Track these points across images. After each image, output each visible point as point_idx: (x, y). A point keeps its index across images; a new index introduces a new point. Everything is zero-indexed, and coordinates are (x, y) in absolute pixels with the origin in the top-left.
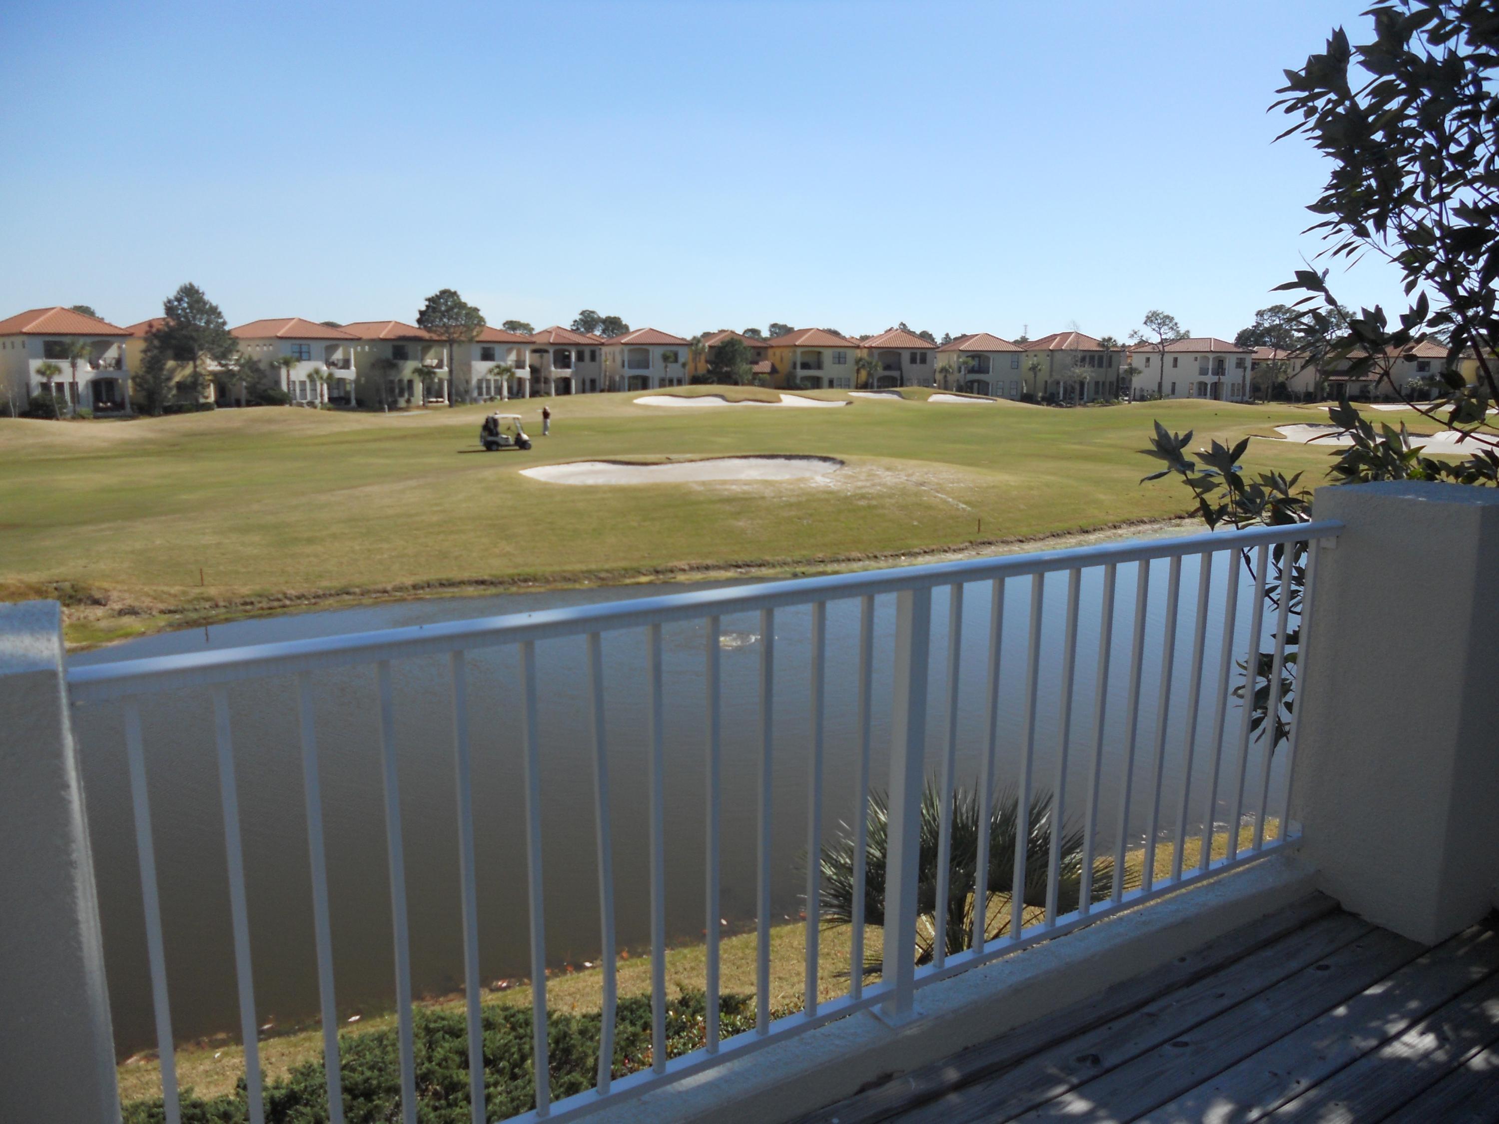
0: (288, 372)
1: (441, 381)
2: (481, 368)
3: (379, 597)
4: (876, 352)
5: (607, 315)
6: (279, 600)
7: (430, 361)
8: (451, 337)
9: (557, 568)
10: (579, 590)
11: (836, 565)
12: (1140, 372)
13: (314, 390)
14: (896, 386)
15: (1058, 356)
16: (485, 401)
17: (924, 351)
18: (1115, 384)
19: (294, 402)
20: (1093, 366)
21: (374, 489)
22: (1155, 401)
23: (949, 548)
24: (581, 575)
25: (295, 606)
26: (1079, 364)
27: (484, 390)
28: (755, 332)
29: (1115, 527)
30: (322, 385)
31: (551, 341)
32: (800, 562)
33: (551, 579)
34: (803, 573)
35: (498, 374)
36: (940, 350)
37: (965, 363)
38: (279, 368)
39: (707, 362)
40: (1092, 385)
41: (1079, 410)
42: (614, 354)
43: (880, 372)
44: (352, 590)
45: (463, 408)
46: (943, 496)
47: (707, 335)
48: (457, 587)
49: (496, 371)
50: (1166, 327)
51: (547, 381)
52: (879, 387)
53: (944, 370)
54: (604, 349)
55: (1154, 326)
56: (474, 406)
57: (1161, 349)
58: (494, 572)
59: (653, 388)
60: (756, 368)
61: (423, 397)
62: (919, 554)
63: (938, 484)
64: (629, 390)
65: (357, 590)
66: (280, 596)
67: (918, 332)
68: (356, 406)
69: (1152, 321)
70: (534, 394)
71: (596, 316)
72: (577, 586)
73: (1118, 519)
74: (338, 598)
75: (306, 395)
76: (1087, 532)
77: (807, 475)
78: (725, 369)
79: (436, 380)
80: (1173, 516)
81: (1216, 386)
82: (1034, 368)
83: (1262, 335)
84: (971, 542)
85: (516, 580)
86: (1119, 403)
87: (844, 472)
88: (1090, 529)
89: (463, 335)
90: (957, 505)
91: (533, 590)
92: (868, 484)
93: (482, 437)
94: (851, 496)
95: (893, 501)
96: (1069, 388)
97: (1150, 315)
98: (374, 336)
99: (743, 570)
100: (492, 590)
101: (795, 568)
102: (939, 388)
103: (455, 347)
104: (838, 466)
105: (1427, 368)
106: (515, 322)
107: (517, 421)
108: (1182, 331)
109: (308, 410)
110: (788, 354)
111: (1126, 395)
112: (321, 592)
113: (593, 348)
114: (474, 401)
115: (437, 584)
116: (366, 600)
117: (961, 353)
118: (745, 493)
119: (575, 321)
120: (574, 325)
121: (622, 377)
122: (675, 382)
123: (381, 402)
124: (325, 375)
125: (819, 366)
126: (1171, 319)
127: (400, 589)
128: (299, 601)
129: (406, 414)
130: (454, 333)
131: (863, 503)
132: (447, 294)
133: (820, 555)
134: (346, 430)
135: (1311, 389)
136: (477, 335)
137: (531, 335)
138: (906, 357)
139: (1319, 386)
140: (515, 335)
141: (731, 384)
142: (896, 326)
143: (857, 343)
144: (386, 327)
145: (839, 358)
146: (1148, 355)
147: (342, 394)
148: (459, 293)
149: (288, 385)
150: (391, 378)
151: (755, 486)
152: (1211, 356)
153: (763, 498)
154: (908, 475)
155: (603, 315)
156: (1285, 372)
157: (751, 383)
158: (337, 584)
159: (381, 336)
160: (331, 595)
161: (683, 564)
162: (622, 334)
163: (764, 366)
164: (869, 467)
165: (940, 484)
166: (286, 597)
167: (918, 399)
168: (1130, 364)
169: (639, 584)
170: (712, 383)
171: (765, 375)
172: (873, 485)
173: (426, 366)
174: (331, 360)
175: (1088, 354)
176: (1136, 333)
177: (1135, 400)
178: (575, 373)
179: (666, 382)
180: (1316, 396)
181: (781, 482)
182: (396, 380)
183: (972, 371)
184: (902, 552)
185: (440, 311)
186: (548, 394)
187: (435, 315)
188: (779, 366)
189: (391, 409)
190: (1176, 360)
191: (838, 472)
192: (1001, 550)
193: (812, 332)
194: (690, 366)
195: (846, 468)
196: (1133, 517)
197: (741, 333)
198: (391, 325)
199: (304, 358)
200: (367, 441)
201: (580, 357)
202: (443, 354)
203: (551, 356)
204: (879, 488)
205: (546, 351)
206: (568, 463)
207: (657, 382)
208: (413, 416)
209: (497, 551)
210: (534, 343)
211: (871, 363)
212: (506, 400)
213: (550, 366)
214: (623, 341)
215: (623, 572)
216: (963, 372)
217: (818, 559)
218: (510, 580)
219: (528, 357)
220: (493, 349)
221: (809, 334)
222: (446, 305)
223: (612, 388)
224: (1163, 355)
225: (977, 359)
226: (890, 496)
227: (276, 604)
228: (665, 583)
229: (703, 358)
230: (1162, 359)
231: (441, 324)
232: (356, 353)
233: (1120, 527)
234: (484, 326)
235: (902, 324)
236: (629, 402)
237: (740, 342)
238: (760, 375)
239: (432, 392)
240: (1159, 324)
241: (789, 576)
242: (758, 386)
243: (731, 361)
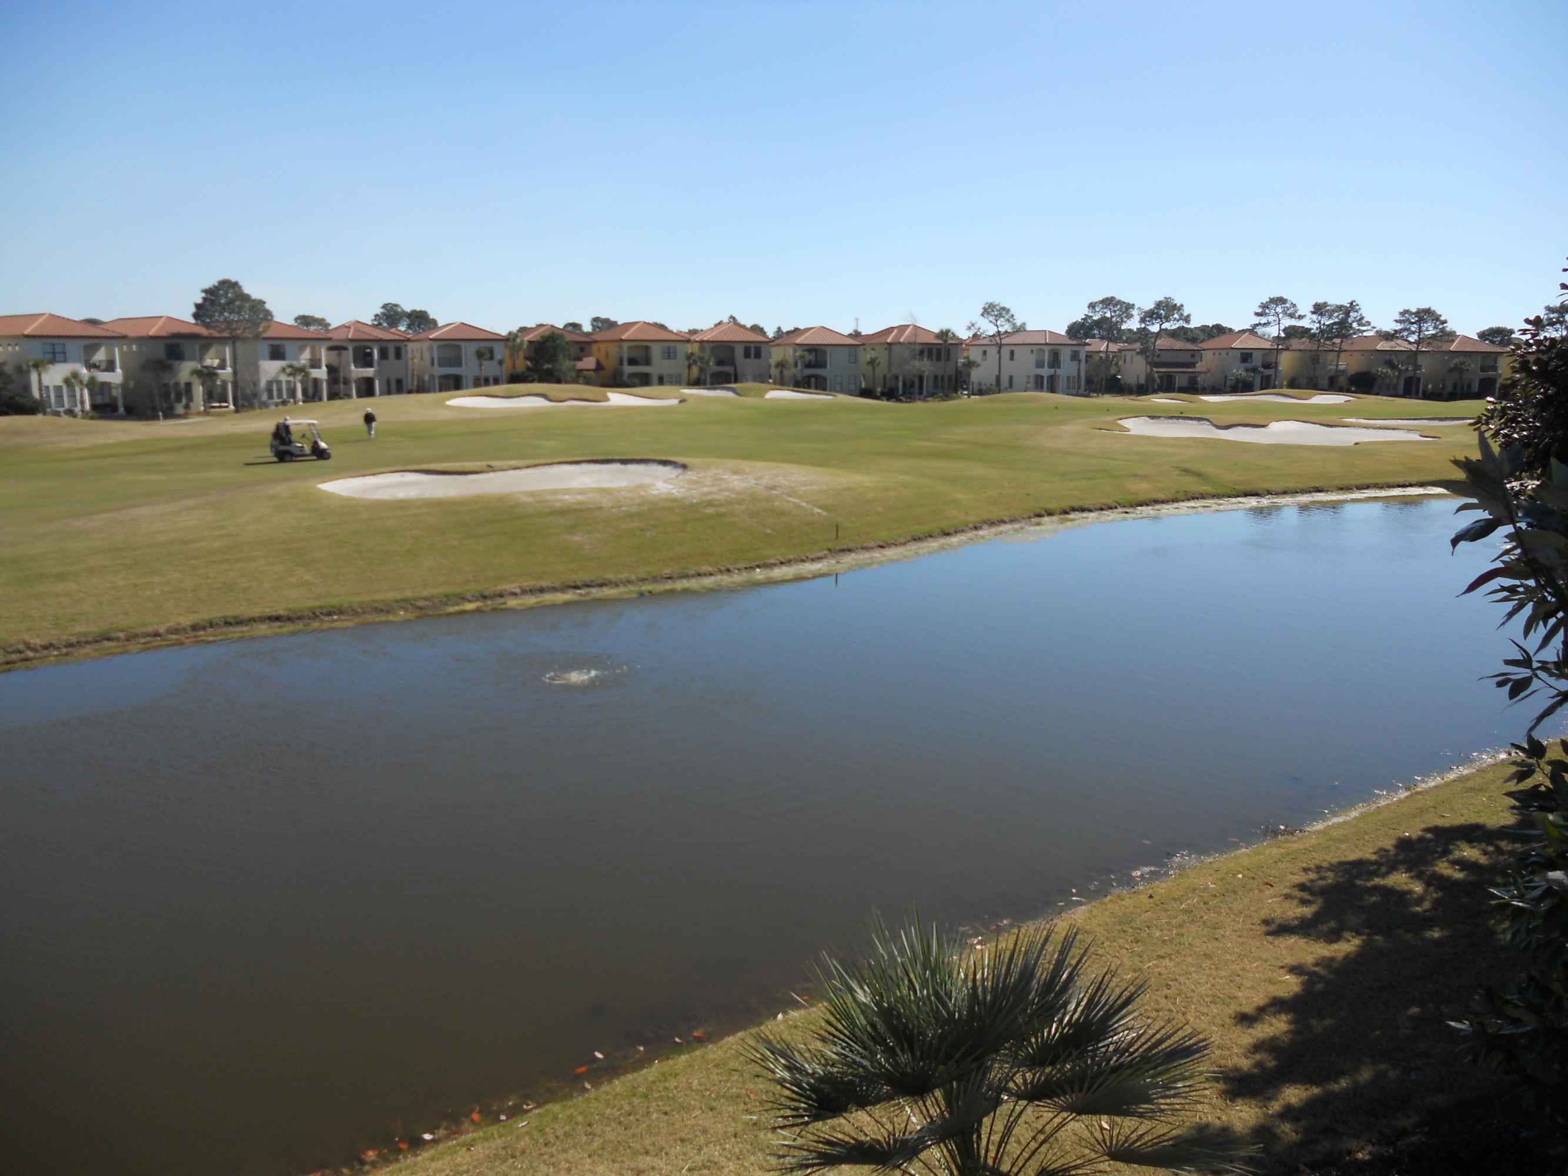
0: (39, 375)
1: (224, 383)
2: (270, 368)
3: (149, 642)
4: (707, 346)
5: (412, 309)
6: (20, 652)
7: (211, 361)
8: (234, 334)
9: (366, 598)
10: (393, 622)
11: (685, 581)
12: (978, 366)
13: (73, 396)
14: (730, 382)
15: (896, 349)
16: (277, 405)
17: (759, 345)
18: (954, 378)
19: (49, 410)
20: (932, 359)
21: (145, 511)
22: (995, 395)
23: (807, 557)
24: (395, 605)
25: (41, 658)
26: (917, 357)
27: (275, 393)
28: (576, 326)
29: (976, 528)
30: (82, 390)
31: (350, 336)
32: (646, 580)
33: (360, 610)
34: (650, 592)
35: (290, 375)
36: (775, 343)
37: (802, 357)
38: (28, 372)
39: (526, 358)
40: (931, 379)
41: (919, 405)
42: (422, 351)
43: (713, 367)
44: (114, 635)
45: (252, 413)
46: (797, 501)
47: (523, 330)
48: (247, 625)
49: (288, 370)
50: (1002, 319)
51: (346, 382)
52: (712, 383)
53: (781, 365)
54: (411, 346)
55: (992, 318)
56: (264, 411)
57: (997, 341)
58: (291, 606)
59: (467, 388)
60: (580, 365)
61: (204, 401)
62: (775, 565)
63: (790, 487)
64: (441, 390)
65: (121, 635)
66: (21, 647)
67: (749, 326)
68: (124, 413)
69: (988, 313)
70: (333, 396)
71: (399, 310)
72: (391, 618)
73: (978, 519)
74: (96, 646)
75: (63, 402)
76: (948, 534)
77: (647, 481)
78: (546, 366)
79: (219, 383)
80: (1032, 514)
81: (1052, 379)
82: (872, 362)
83: (1091, 328)
84: (830, 550)
85: (318, 613)
86: (958, 398)
87: (687, 477)
88: (952, 531)
89: (247, 331)
90: (812, 510)
91: (338, 624)
92: (715, 489)
93: (272, 446)
94: (697, 503)
95: (743, 507)
96: (908, 383)
97: (987, 306)
98: (142, 333)
99: (582, 592)
100: (290, 627)
101: (641, 586)
102: (775, 383)
103: (239, 344)
104: (680, 471)
105: (1249, 360)
106: (308, 317)
107: (312, 427)
108: (1019, 323)
109: (66, 419)
110: (613, 349)
111: (965, 389)
112: (74, 640)
113: (397, 344)
114: (264, 405)
115: (222, 623)
116: (132, 647)
117: (797, 347)
118: (579, 503)
119: (376, 316)
120: (375, 320)
121: (432, 377)
122: (491, 381)
123: (154, 409)
124: (86, 379)
125: (647, 362)
126: (1008, 311)
127: (176, 631)
128: (45, 652)
129: (183, 421)
130: (236, 329)
131: (710, 511)
132: (227, 285)
133: (667, 571)
134: (110, 441)
135: (1142, 381)
136: (264, 331)
137: (328, 331)
138: (739, 352)
139: (1149, 377)
140: (308, 331)
141: (553, 382)
142: (726, 320)
143: (688, 336)
144: (156, 323)
145: (669, 353)
146: (985, 348)
147: (107, 400)
148: (241, 283)
149: (40, 390)
150: (166, 381)
151: (590, 495)
152: (1046, 349)
153: (600, 508)
154: (757, 479)
155: (408, 308)
156: (1117, 364)
157: (575, 381)
158: (94, 628)
159: (151, 334)
160: (87, 642)
161: (514, 587)
162: (430, 329)
163: (588, 363)
164: (714, 471)
165: (792, 487)
166: (28, 647)
167: (755, 396)
168: (967, 357)
169: (464, 612)
170: (532, 381)
171: (590, 372)
172: (721, 491)
173: (206, 367)
174: (91, 362)
175: (926, 347)
176: (973, 325)
177: (973, 394)
178: (379, 372)
179: (482, 382)
180: (1147, 389)
181: (619, 490)
182: (172, 383)
183: (809, 365)
184: (757, 563)
185: (220, 305)
186: (349, 396)
187: (214, 309)
188: (604, 363)
189: (167, 416)
190: (1012, 353)
191: (681, 477)
192: (861, 557)
193: (639, 325)
194: (508, 363)
195: (690, 473)
196: (994, 517)
197: (561, 327)
198: (161, 321)
199: (58, 359)
200: (137, 454)
201: (384, 355)
202: (225, 353)
203: (350, 354)
204: (727, 493)
205: (345, 349)
206: (373, 475)
207: (471, 381)
208: (194, 423)
209: (293, 580)
210: (330, 339)
211: (703, 358)
212: (301, 403)
213: (349, 365)
214: (431, 337)
215: (445, 599)
216: (799, 367)
217: (664, 576)
218: (311, 614)
219: (324, 356)
220: (284, 346)
221: (636, 327)
222: (226, 297)
223: (422, 388)
224: (1000, 348)
225: (813, 353)
226: (740, 502)
227: (14, 657)
228: (495, 609)
229: (521, 354)
230: (999, 352)
231: (222, 319)
232: (122, 353)
233: (981, 528)
234: (271, 320)
235: (732, 317)
236: (441, 404)
237: (562, 336)
238: (585, 373)
239: (214, 395)
240: (996, 316)
241: (634, 596)
242: (583, 384)
243: (552, 359)
